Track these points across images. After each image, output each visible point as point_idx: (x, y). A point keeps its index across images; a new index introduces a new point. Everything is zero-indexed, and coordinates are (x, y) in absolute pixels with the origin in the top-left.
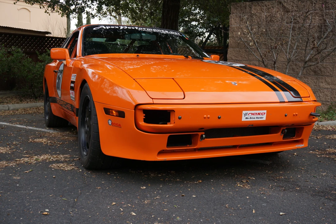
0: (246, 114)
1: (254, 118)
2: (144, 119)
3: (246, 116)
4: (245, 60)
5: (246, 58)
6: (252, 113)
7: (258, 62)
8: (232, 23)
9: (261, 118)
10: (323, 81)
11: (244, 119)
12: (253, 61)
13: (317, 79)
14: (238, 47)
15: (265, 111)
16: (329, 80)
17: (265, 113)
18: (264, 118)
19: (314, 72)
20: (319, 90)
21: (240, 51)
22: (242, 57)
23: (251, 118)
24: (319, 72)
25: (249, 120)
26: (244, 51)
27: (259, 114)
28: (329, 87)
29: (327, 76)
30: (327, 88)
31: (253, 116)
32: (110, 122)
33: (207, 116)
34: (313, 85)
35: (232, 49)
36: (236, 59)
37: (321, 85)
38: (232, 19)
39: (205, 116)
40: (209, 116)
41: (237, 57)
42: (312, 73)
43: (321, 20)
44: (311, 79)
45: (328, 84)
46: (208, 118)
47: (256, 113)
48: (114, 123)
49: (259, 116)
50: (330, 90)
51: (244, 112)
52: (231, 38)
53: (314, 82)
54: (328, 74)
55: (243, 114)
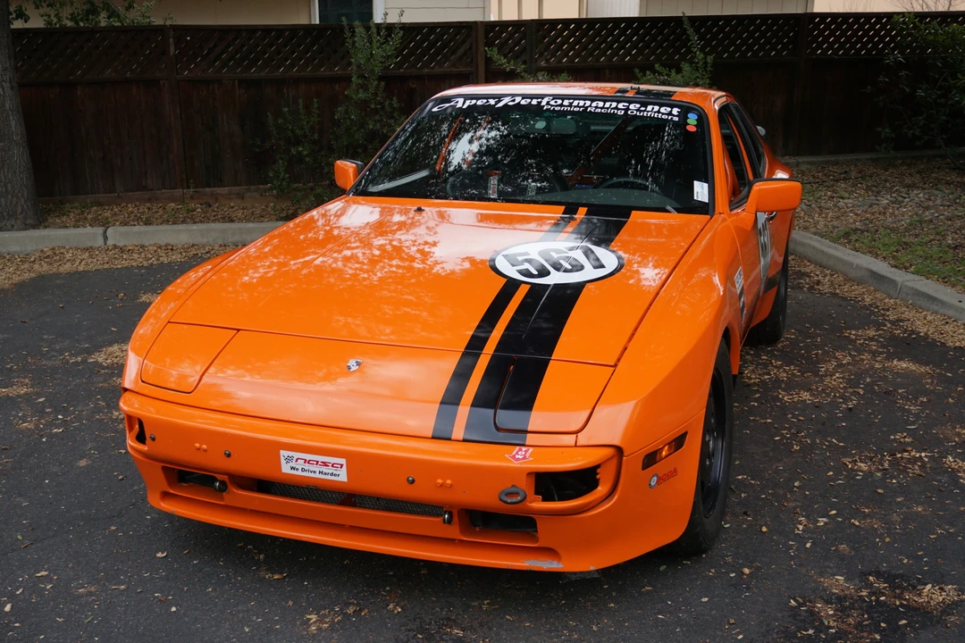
0: (289, 459)
1: (315, 472)
3: (293, 464)
6: (306, 460)
9: (332, 474)
11: (286, 469)
15: (343, 461)
17: (342, 466)
18: (343, 476)
23: (303, 470)
25: (299, 473)
27: (325, 464)
31: (307, 466)
33: (201, 445)
39: (197, 445)
40: (204, 447)
46: (205, 451)
47: (318, 462)
49: (324, 469)
51: (284, 453)
55: (282, 459)
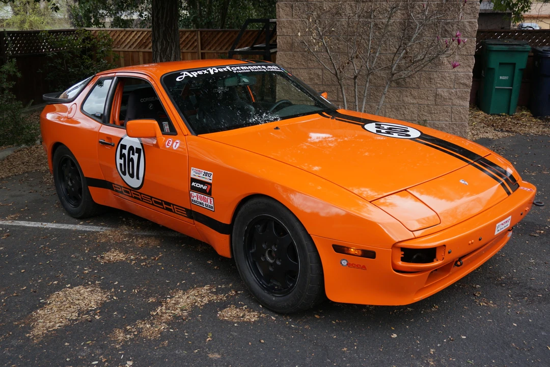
1: (503, 228)
2: (402, 258)
3: (498, 229)
4: (303, 68)
5: (303, 64)
6: (502, 224)
7: (321, 71)
8: (281, 16)
9: (506, 226)
10: (408, 94)
11: (496, 233)
12: (314, 69)
13: (400, 92)
14: (291, 51)
16: (415, 93)
17: (510, 219)
18: (509, 225)
19: (396, 83)
20: (403, 106)
21: (294, 56)
22: (297, 63)
23: (501, 229)
24: (403, 83)
26: (301, 56)
28: (415, 101)
29: (413, 88)
30: (413, 104)
32: (344, 263)
34: (395, 100)
35: (282, 53)
36: (289, 66)
37: (406, 99)
38: (281, 10)
41: (291, 64)
42: (394, 84)
43: (403, 14)
44: (393, 92)
45: (414, 98)
46: (472, 243)
47: (505, 222)
48: (353, 264)
50: (417, 105)
51: (497, 225)
52: (280, 37)
53: (397, 96)
54: (414, 85)
